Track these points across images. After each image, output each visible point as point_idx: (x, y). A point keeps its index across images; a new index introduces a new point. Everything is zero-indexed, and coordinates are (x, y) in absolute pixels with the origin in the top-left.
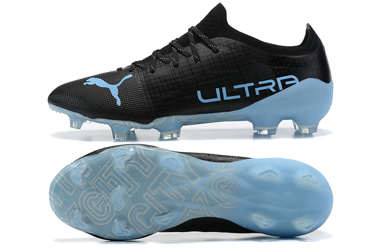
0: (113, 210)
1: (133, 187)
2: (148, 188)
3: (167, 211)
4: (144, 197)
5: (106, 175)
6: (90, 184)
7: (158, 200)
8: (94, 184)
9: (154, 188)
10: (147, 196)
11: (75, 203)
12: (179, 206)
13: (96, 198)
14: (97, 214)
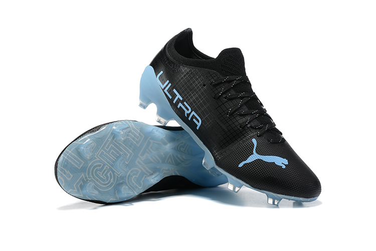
0: (114, 176)
1: (129, 155)
2: (139, 155)
3: (152, 172)
4: (136, 162)
5: (107, 148)
6: (95, 156)
7: (146, 164)
8: (98, 156)
9: (143, 154)
10: (138, 162)
11: (83, 174)
12: (158, 167)
13: (100, 168)
14: (102, 182)
